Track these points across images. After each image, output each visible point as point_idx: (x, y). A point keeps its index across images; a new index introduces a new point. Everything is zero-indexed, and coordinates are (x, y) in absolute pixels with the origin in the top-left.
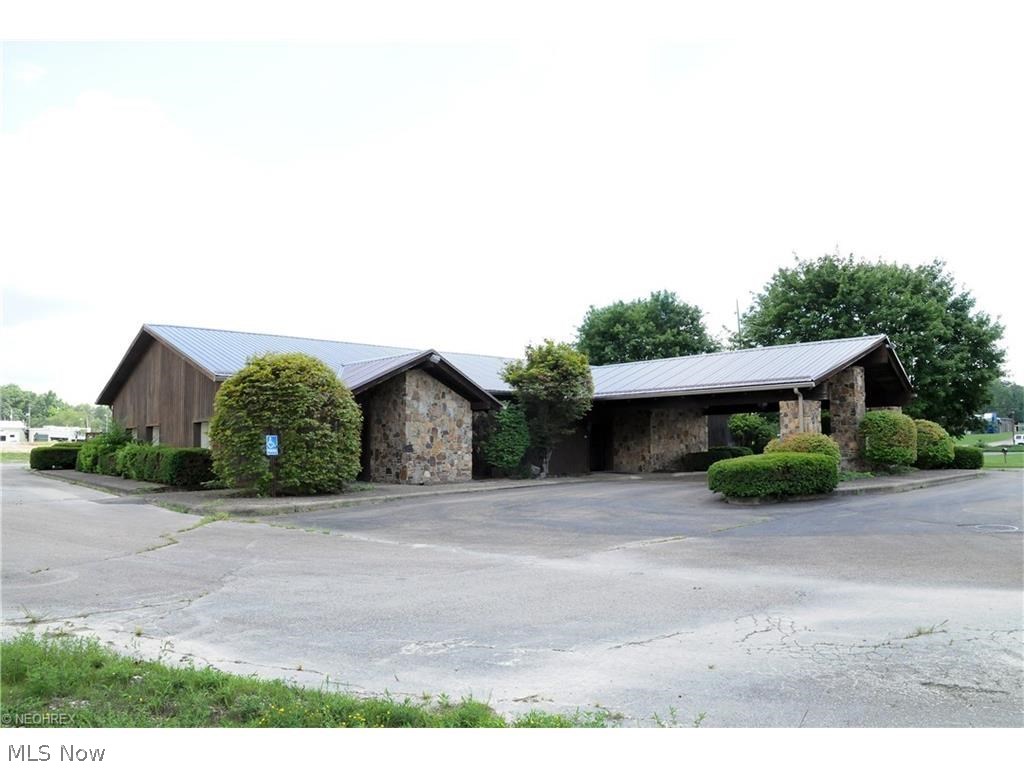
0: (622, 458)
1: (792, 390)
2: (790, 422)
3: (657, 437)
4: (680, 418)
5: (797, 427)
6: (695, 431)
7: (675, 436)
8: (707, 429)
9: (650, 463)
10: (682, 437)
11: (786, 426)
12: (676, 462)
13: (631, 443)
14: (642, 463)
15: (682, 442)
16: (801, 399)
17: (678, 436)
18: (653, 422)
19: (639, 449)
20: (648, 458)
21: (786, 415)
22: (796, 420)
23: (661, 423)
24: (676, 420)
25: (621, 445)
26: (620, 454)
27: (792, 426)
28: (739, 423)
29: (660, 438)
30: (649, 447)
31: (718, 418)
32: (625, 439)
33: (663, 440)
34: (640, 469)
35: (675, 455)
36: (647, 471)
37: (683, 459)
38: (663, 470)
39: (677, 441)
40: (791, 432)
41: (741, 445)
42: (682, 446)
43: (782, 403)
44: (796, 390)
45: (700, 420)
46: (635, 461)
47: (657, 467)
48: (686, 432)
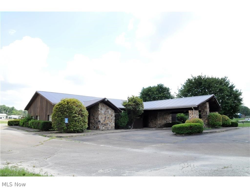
0: (151, 124)
1: (192, 108)
3: (159, 119)
5: (193, 117)
7: (163, 119)
8: (171, 117)
11: (190, 116)
13: (153, 121)
14: (156, 125)
15: (165, 120)
16: (194, 110)
18: (158, 115)
19: (155, 122)
20: (157, 124)
21: (190, 114)
22: (193, 115)
23: (160, 116)
24: (164, 115)
28: (179, 116)
29: (160, 119)
30: (157, 121)
31: (174, 115)
32: (152, 120)
34: (155, 127)
35: (163, 123)
36: (157, 127)
37: (165, 124)
38: (161, 127)
40: (191, 118)
41: (179, 121)
42: (165, 121)
43: (189, 111)
45: (169, 115)
46: (154, 125)
47: (159, 126)
48: (166, 118)
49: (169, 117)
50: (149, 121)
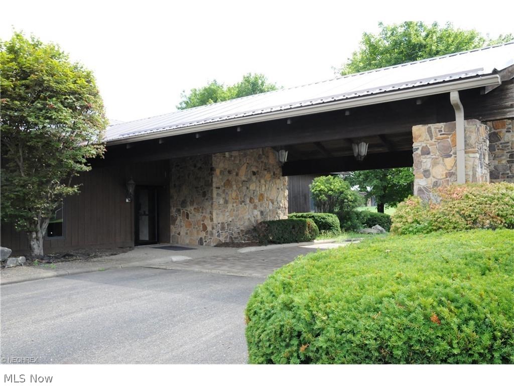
0: (180, 229)
1: (447, 95)
2: (435, 163)
3: (222, 201)
4: (254, 178)
5: (451, 174)
6: (273, 194)
7: (248, 200)
8: (287, 193)
9: (212, 234)
10: (256, 201)
11: (427, 174)
12: (248, 232)
13: (190, 209)
14: (203, 234)
15: (255, 207)
16: (460, 116)
17: (251, 200)
18: (216, 181)
19: (199, 216)
20: (209, 228)
21: (426, 152)
22: (449, 161)
23: (228, 183)
24: (249, 180)
25: (179, 210)
26: (178, 222)
27: (439, 172)
28: (322, 187)
29: (226, 202)
30: (211, 213)
31: (299, 181)
32: (184, 204)
33: (230, 206)
34: (201, 242)
35: (247, 223)
36: (208, 245)
37: (255, 229)
38: (232, 243)
39: (249, 206)
40: (436, 184)
41: (324, 212)
42: (257, 212)
43: (419, 131)
44: (455, 97)
45: (278, 181)
46: (195, 231)
47: (222, 239)
48: (262, 195)
49: (274, 190)
50: (173, 211)
